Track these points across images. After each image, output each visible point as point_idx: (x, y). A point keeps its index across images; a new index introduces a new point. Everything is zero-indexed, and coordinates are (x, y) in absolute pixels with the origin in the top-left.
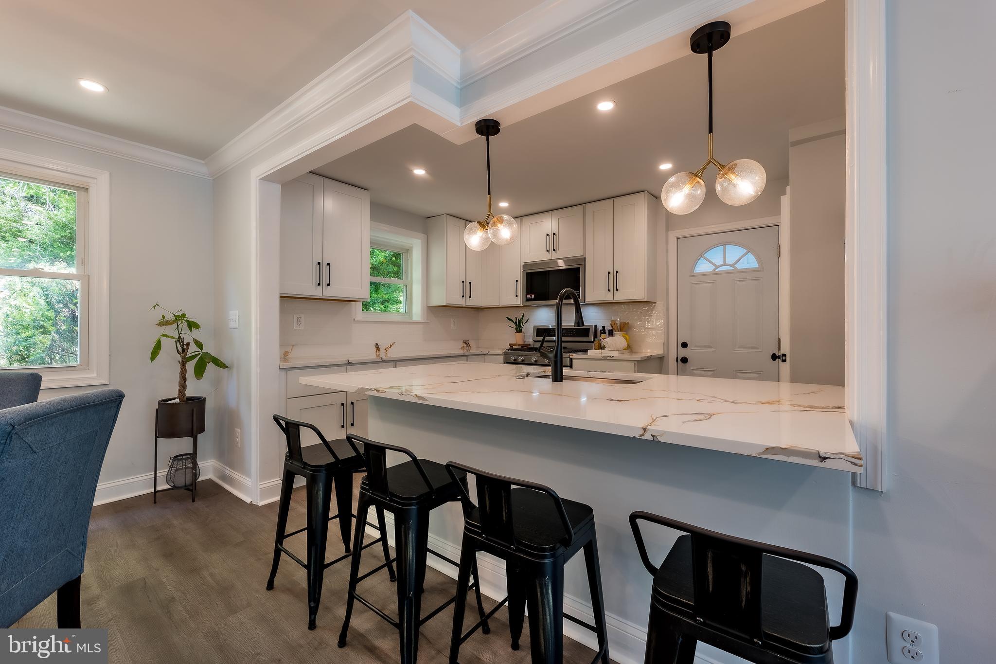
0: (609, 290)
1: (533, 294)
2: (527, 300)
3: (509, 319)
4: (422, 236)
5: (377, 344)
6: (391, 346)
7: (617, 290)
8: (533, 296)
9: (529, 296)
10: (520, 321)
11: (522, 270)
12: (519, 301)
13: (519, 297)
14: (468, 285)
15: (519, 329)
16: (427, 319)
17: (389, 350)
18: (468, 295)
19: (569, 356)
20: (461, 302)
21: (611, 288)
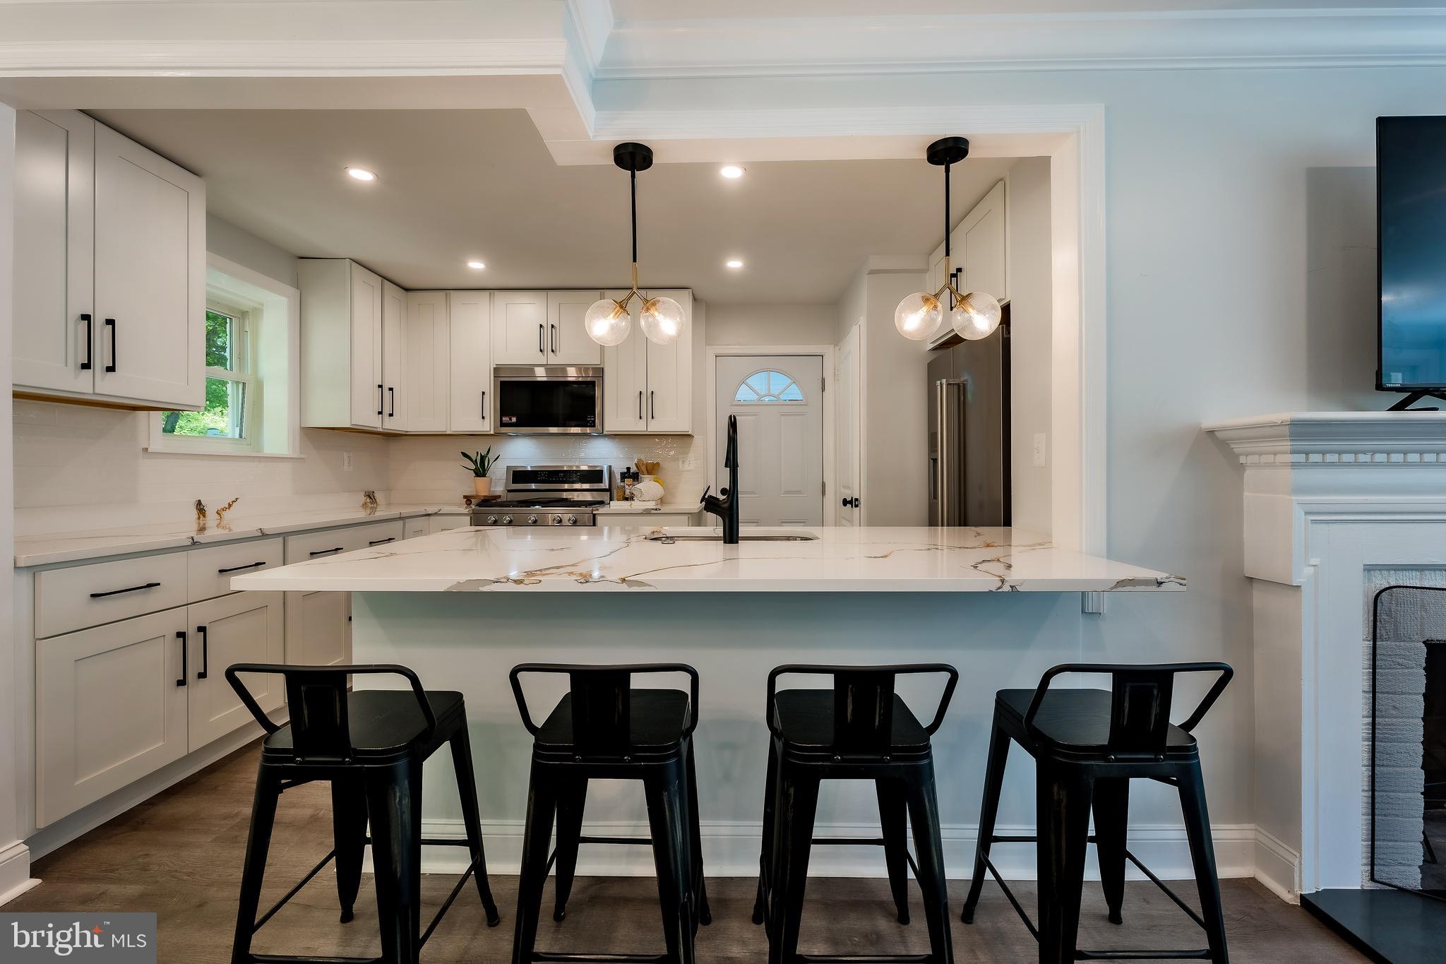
0: (640, 418)
1: (513, 416)
2: (503, 425)
3: (464, 455)
4: (292, 291)
5: (199, 503)
6: (230, 506)
7: (653, 418)
8: (514, 419)
9: (505, 419)
10: (483, 458)
11: (492, 377)
12: (487, 426)
13: (487, 420)
14: (387, 394)
15: (481, 471)
16: (301, 453)
17: (226, 514)
18: (387, 411)
19: (592, 510)
20: (374, 422)
21: (644, 415)
